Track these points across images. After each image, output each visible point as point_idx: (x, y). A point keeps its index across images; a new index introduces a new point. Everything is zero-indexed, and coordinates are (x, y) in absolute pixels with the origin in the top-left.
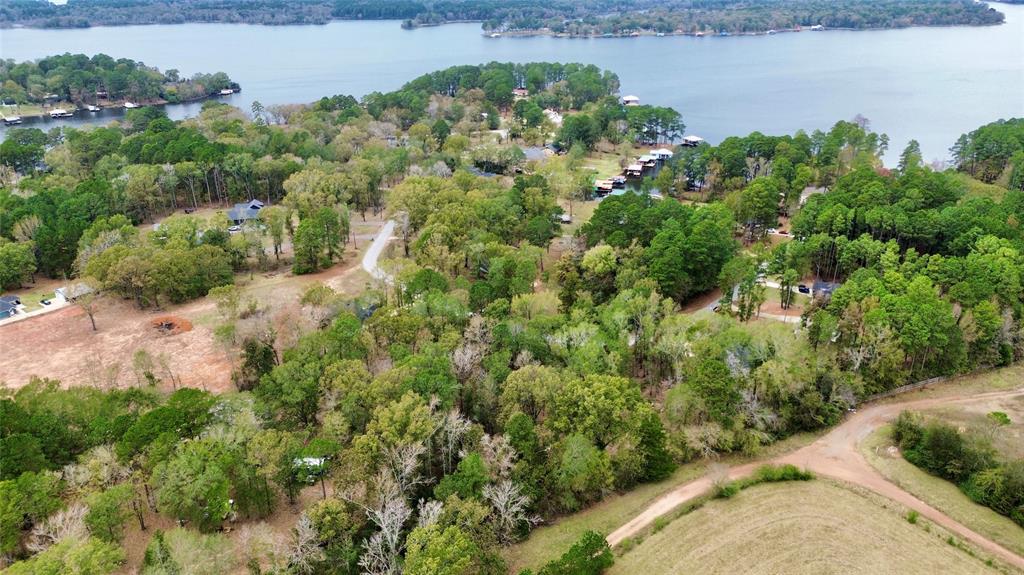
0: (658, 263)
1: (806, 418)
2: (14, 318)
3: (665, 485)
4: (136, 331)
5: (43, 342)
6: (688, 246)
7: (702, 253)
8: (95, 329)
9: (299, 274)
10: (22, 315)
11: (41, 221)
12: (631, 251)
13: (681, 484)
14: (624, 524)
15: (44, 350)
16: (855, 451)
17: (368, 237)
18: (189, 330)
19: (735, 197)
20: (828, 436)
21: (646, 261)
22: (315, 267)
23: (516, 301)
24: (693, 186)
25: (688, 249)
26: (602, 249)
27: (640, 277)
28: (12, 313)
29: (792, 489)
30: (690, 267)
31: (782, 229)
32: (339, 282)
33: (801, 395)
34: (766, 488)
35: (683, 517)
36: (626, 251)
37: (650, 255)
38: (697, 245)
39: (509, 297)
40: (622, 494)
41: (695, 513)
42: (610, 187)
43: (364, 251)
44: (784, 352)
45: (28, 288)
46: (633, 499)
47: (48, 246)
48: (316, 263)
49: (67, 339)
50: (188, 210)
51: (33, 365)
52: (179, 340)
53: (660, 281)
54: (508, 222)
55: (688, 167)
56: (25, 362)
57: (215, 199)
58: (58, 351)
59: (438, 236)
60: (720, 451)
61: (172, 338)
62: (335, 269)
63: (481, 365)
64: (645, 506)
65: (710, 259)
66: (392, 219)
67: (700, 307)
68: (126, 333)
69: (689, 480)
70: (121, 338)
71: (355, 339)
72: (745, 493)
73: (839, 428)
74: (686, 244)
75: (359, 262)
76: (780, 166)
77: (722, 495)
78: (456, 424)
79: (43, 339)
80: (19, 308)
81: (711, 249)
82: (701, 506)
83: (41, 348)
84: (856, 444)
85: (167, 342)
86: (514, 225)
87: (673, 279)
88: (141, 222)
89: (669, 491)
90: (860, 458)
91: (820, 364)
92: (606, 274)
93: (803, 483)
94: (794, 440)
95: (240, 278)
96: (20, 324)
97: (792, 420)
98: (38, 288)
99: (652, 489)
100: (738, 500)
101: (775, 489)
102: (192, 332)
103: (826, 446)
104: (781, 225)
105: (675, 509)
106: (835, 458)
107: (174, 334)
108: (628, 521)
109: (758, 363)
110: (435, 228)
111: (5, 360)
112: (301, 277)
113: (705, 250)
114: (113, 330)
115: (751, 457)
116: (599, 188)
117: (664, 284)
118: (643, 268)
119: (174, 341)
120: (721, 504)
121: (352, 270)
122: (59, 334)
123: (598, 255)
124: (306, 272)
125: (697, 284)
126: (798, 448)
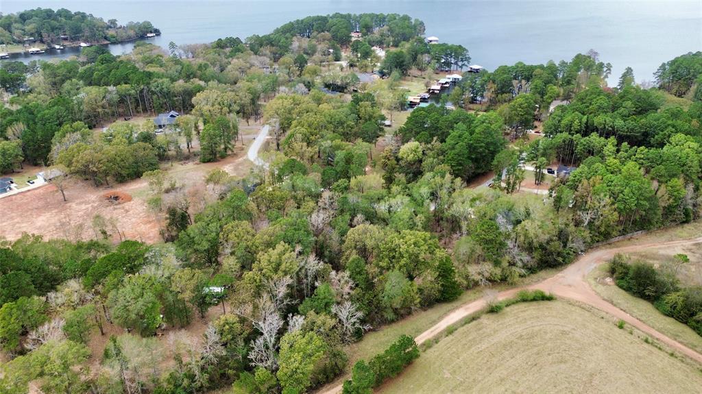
0: (451, 154)
1: (550, 259)
2: (9, 193)
3: (454, 304)
4: (94, 202)
5: (30, 209)
6: (471, 142)
7: (481, 147)
8: (65, 200)
9: (204, 162)
10: (15, 191)
11: (25, 127)
12: (433, 145)
13: (465, 303)
14: (427, 330)
15: (31, 214)
16: (583, 281)
17: (251, 137)
18: (130, 201)
19: (504, 108)
20: (565, 270)
21: (443, 153)
22: (215, 157)
23: (353, 180)
24: (476, 100)
25: (472, 144)
26: (412, 144)
27: (439, 164)
28: (8, 189)
29: (542, 306)
30: (473, 157)
31: (536, 130)
32: (232, 168)
33: (548, 243)
34: (523, 306)
35: (467, 325)
36: (429, 146)
37: (446, 149)
38: (478, 141)
39: (349, 178)
40: (425, 310)
41: (474, 322)
42: (418, 101)
43: (248, 146)
44: (537, 215)
45: (19, 172)
46: (432, 314)
47: (31, 143)
48: (215, 154)
49: (47, 207)
50: (127, 118)
51: (23, 225)
52: (123, 208)
53: (452, 166)
54: (348, 126)
55: (472, 87)
56: (18, 223)
57: (145, 110)
58: (40, 215)
59: (299, 136)
60: (492, 281)
61: (118, 206)
62: (229, 159)
63: (330, 224)
64: (440, 318)
65: (487, 151)
66: (267, 124)
67: (480, 184)
68: (86, 203)
69: (471, 301)
70: (83, 207)
71: (243, 207)
72: (508, 309)
73: (573, 265)
74: (470, 140)
75: (246, 154)
76: (536, 86)
77: (493, 310)
78: (313, 264)
79: (30, 207)
80: (13, 186)
81: (487, 144)
82: (479, 318)
83: (29, 213)
84: (584, 276)
85: (115, 209)
86: (352, 128)
87: (461, 165)
88: (95, 126)
89: (457, 308)
90: (587, 285)
91: (561, 222)
92: (415, 162)
93: (548, 302)
94: (542, 274)
95: (164, 165)
96: (14, 197)
97: (541, 260)
98: (26, 172)
99: (445, 307)
100: (504, 314)
101: (529, 306)
102: (132, 202)
103: (564, 277)
104: (536, 127)
105: (461, 320)
106: (570, 286)
107: (119, 203)
108: (429, 328)
109: (519, 222)
110: (297, 130)
111: (4, 222)
112: (204, 164)
113: (483, 144)
114: (78, 201)
115: (513, 285)
116: (411, 102)
117: (454, 168)
118: (441, 157)
119: (119, 208)
120: (492, 316)
121: (241, 159)
122: (41, 203)
123: (410, 149)
124: (209, 161)
125: (477, 168)
126: (545, 279)
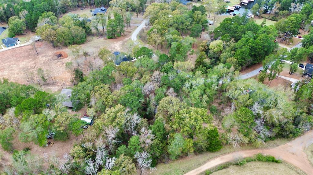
0: (239, 51)
1: (285, 134)
2: (16, 46)
3: (216, 154)
4: (50, 56)
5: (20, 57)
6: (253, 45)
7: (259, 48)
8: (37, 54)
9: (109, 39)
10: (19, 45)
11: (28, 12)
12: (230, 43)
13: (222, 154)
14: (194, 169)
15: (20, 60)
16: (303, 151)
17: (136, 25)
18: (66, 58)
19: (282, 21)
20: (293, 141)
21: (235, 49)
22: (114, 36)
23: (175, 63)
24: (267, 11)
25: (253, 46)
26: (218, 42)
27: (231, 56)
28: (15, 44)
29: (270, 166)
30: (253, 54)
31: (299, 36)
32: (121, 43)
33: (285, 124)
34: (258, 164)
35: (219, 171)
36: (228, 43)
37: (237, 47)
38: (257, 44)
39: (173, 62)
40: (197, 155)
41: (224, 170)
42: (233, 9)
43: (133, 31)
45: (24, 35)
46: (200, 158)
47: (30, 21)
49: (27, 57)
50: (82, 8)
51: (14, 66)
52: (62, 62)
53: (238, 59)
54: (186, 25)
55: (266, 4)
56: (12, 64)
57: (91, 5)
58: (23, 61)
59: (156, 30)
60: (242, 144)
61: (60, 60)
62: (121, 38)
63: (153, 91)
64: (204, 162)
65: (262, 51)
67: (254, 69)
68: (46, 56)
69: (226, 154)
70: (44, 58)
72: (248, 164)
73: (299, 138)
74: (253, 44)
75: (131, 35)
76: (306, 8)
77: (238, 164)
78: (136, 118)
79: (21, 56)
80: (18, 42)
81: (263, 47)
82: (228, 167)
83: (19, 59)
84: (305, 148)
85: (58, 62)
86: (188, 26)
87: (244, 59)
88: (66, 12)
89: (217, 157)
90: (305, 155)
91: (298, 112)
92: (218, 52)
93: (276, 164)
94: (277, 141)
95: (89, 38)
96: (16, 49)
97: (278, 133)
98: (27, 35)
99: (210, 155)
100: (245, 167)
101: (262, 164)
102: (67, 58)
103: (291, 146)
104: (299, 33)
105: (217, 167)
106: (293, 154)
107: (61, 59)
108: (196, 168)
111: (7, 63)
113: (261, 47)
114: (43, 55)
115: (255, 147)
116: (229, 10)
117: (239, 60)
118: (233, 52)
119: (60, 62)
120: (237, 168)
121: (127, 39)
122: (26, 54)
123: (216, 45)
124: (111, 38)
125: (255, 60)
126: (278, 146)
